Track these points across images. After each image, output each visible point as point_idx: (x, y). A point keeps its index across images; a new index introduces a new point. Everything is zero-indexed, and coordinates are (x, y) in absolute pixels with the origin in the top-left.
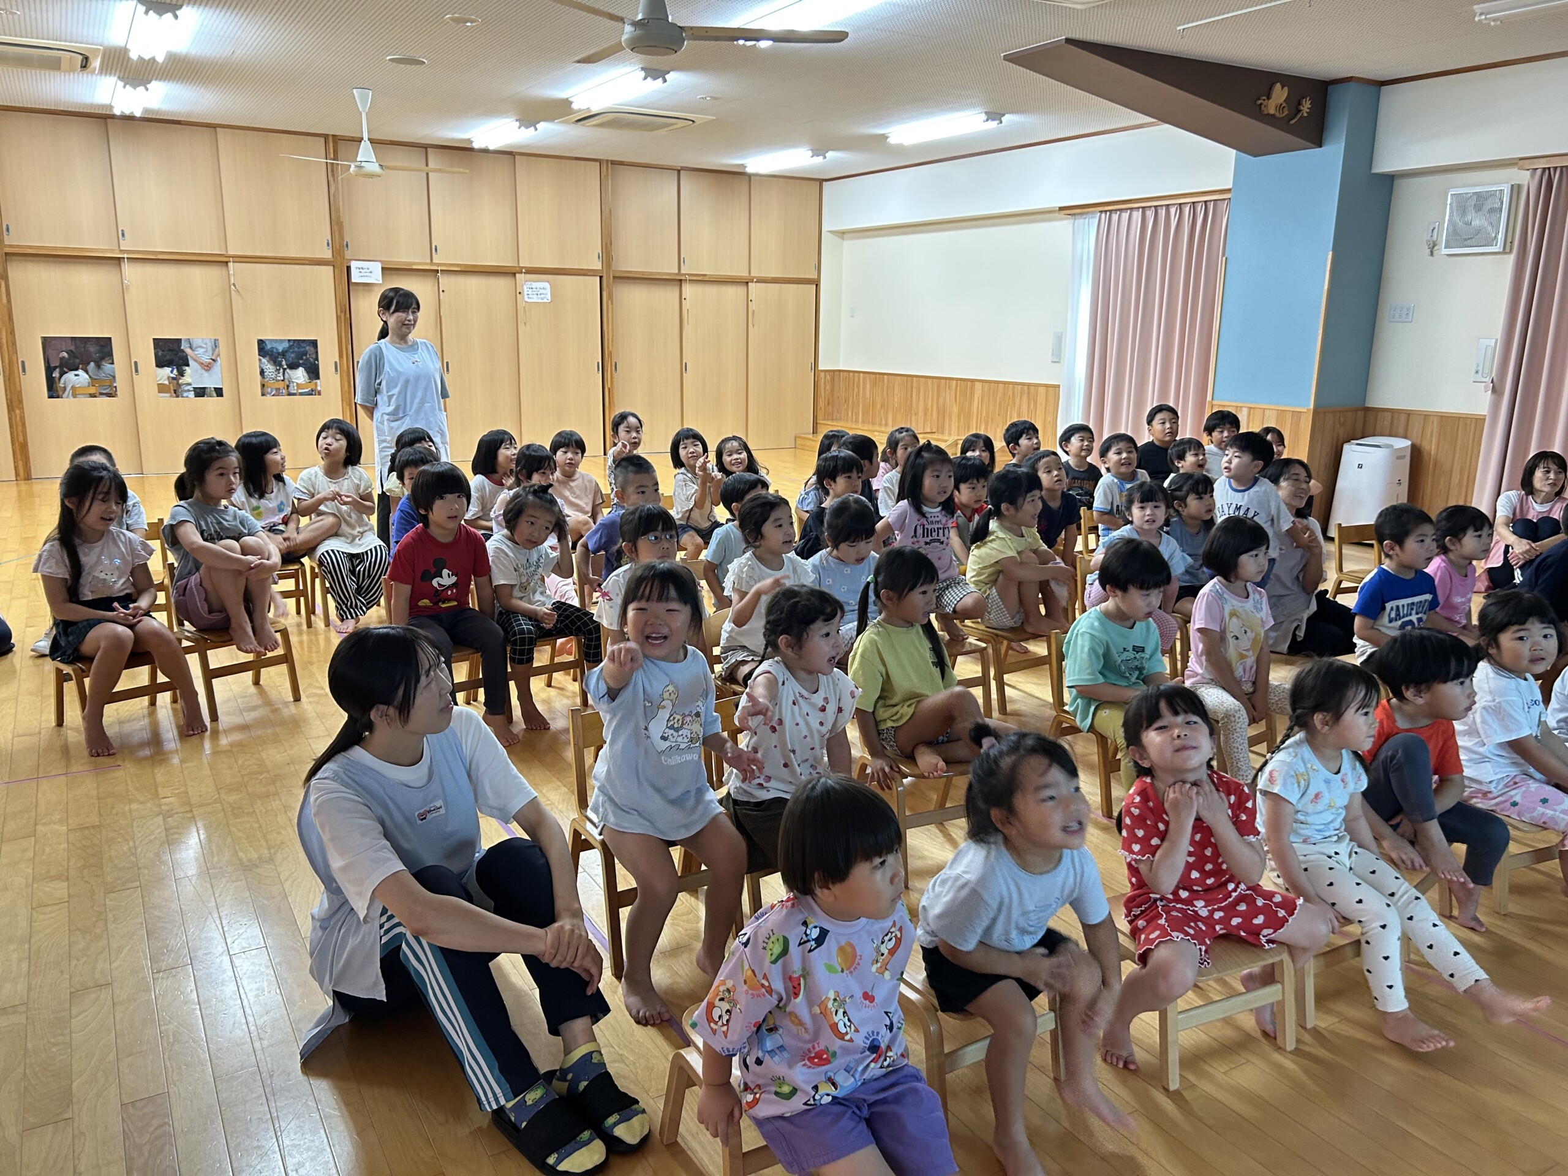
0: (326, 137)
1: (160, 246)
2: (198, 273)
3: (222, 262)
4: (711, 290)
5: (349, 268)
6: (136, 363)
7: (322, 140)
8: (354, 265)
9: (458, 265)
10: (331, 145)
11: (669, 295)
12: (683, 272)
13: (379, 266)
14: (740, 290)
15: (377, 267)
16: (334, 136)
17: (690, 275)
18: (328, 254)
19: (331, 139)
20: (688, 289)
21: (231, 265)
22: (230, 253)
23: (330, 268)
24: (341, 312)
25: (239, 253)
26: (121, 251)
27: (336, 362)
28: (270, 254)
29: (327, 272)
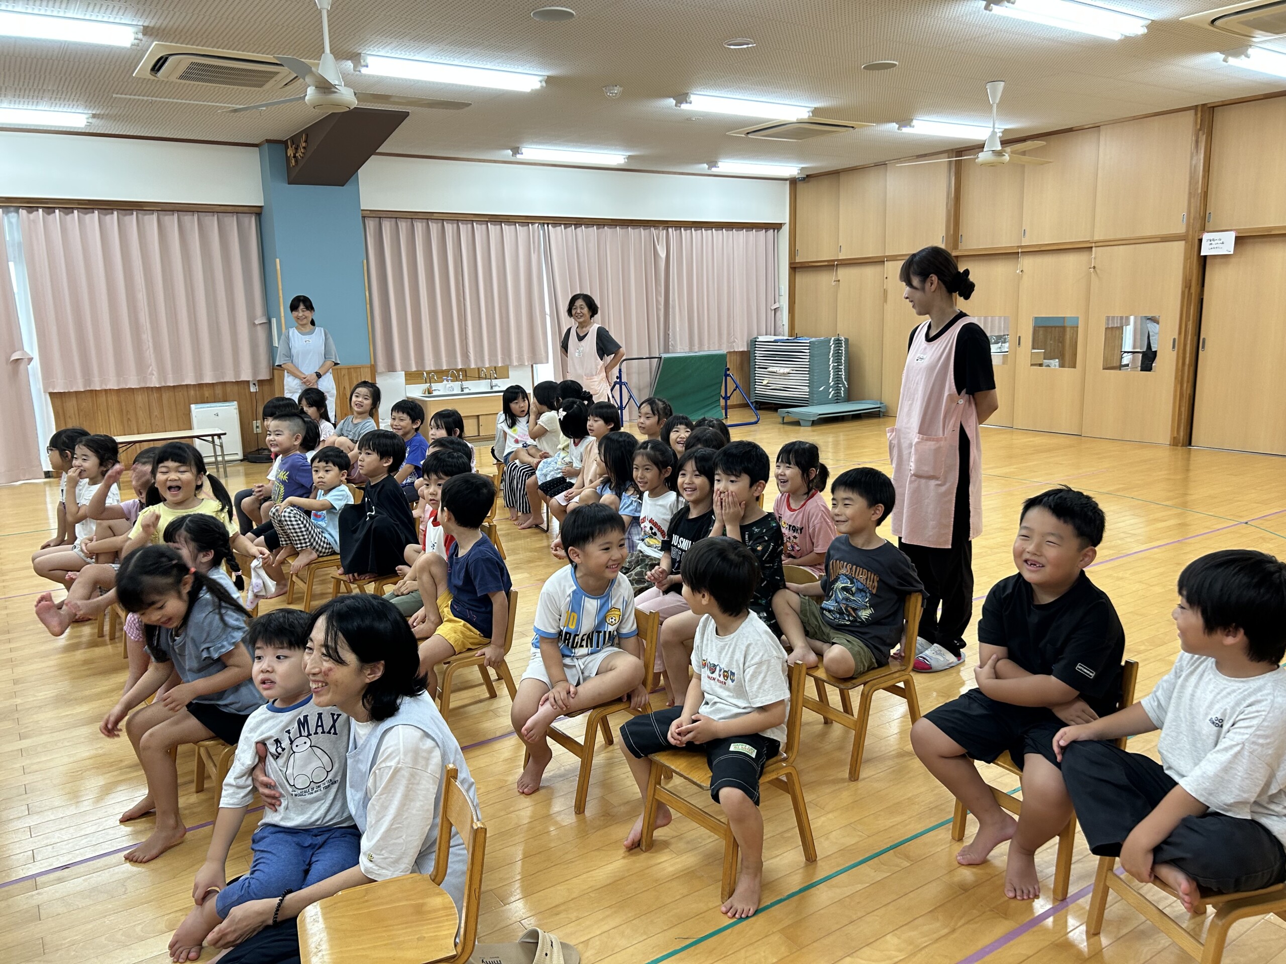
0: (1195, 108)
1: (1047, 239)
2: (1072, 261)
3: (1085, 248)
5: (1200, 241)
6: (1020, 337)
7: (1193, 112)
8: (1206, 237)
10: (1199, 115)
13: (1232, 236)
15: (1230, 238)
16: (1204, 105)
18: (1182, 229)
19: (1199, 109)
21: (1094, 249)
22: (1096, 238)
23: (1183, 242)
24: (1186, 287)
25: (1102, 238)
26: (1018, 247)
27: (1174, 340)
28: (1128, 236)
29: (1179, 247)
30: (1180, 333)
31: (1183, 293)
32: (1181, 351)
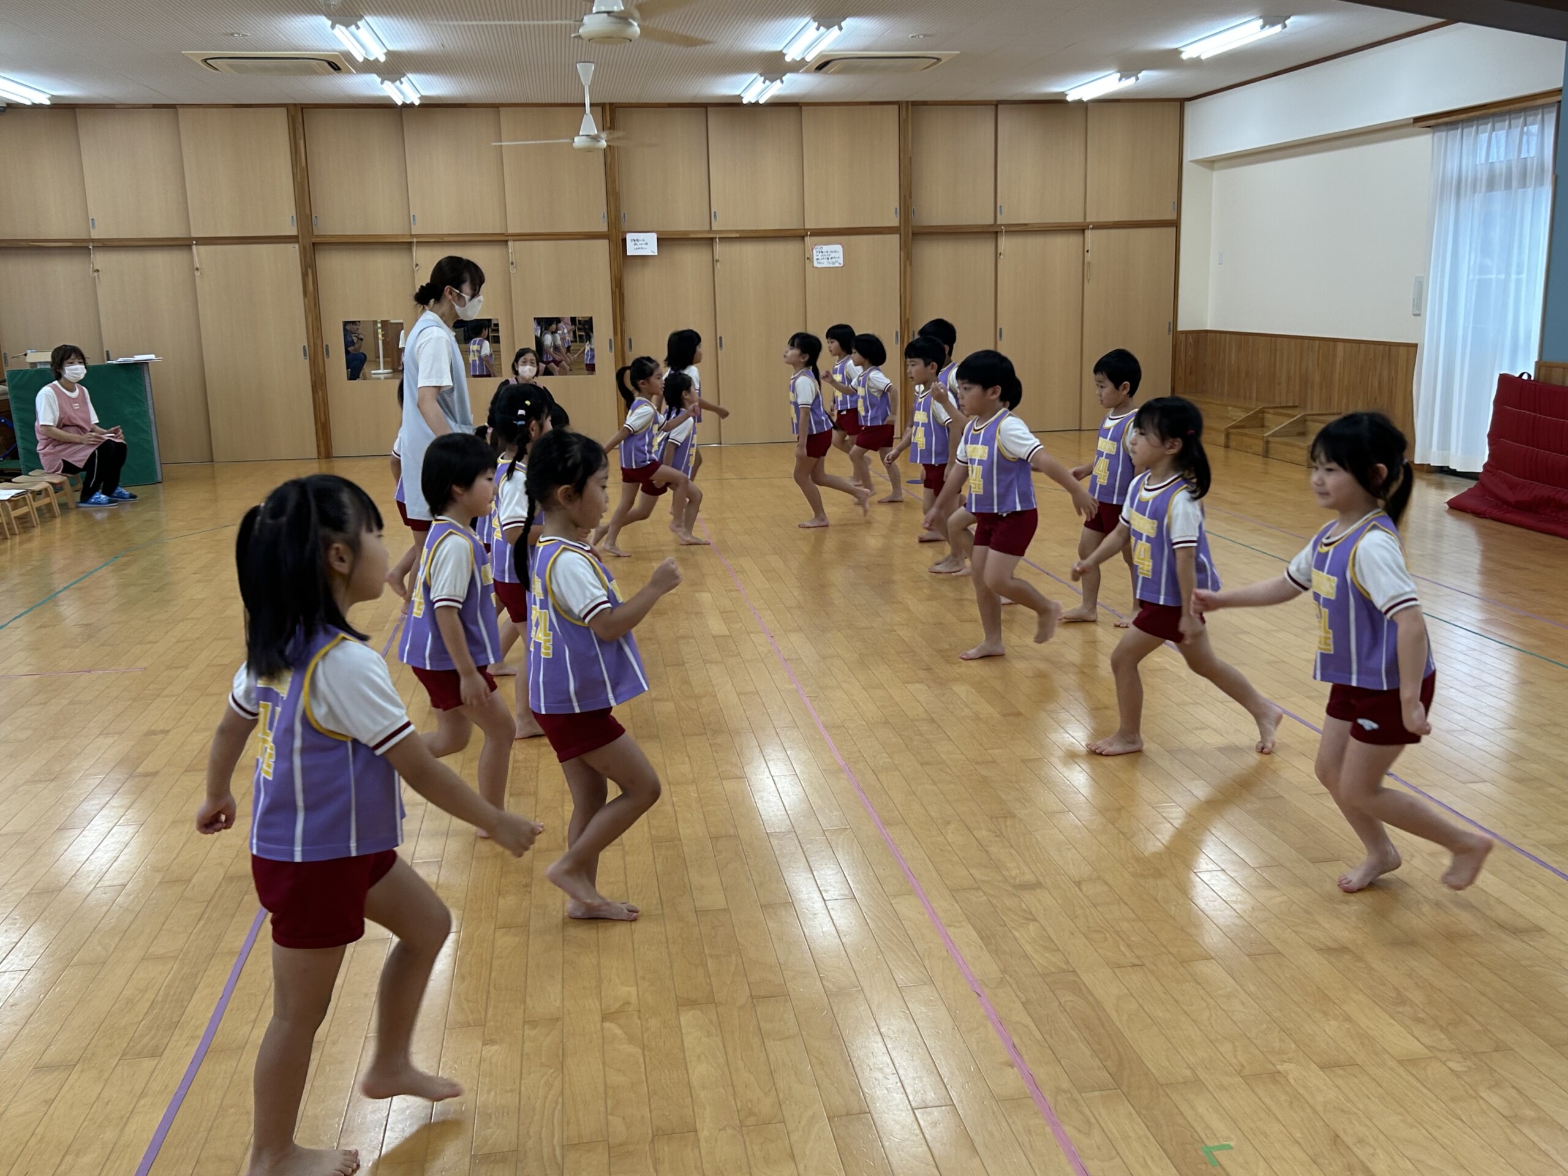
0: (602, 106)
3: (500, 241)
4: (1034, 243)
5: (624, 240)
7: (600, 109)
8: (629, 237)
9: (737, 231)
10: (607, 114)
11: (982, 251)
12: (999, 223)
13: (655, 236)
14: (1073, 240)
15: (652, 238)
16: (611, 104)
17: (1006, 225)
18: (603, 228)
19: (607, 107)
20: (1004, 243)
21: (510, 244)
22: (510, 231)
23: (606, 242)
24: (616, 287)
25: (518, 231)
26: (412, 236)
27: (610, 340)
28: (547, 231)
29: (603, 245)
30: (615, 333)
31: (613, 293)
32: (619, 353)
